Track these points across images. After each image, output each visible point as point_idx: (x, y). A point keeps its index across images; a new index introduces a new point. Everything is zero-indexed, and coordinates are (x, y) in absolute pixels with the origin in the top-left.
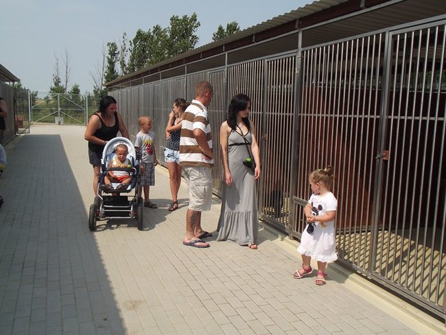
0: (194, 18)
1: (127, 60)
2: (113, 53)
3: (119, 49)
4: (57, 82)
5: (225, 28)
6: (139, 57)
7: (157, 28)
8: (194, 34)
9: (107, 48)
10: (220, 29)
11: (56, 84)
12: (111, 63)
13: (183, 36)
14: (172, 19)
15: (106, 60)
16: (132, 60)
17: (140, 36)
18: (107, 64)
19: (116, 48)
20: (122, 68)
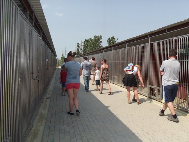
0: (101, 36)
1: (82, 48)
2: (78, 46)
3: (80, 45)
4: (63, 55)
5: (110, 38)
6: (86, 47)
7: (91, 39)
8: (101, 41)
9: (77, 45)
10: (109, 38)
11: (62, 56)
12: (78, 49)
13: (98, 41)
14: (94, 37)
15: (77, 48)
16: (84, 48)
17: (86, 41)
18: (77, 49)
19: (79, 45)
20: (81, 51)
